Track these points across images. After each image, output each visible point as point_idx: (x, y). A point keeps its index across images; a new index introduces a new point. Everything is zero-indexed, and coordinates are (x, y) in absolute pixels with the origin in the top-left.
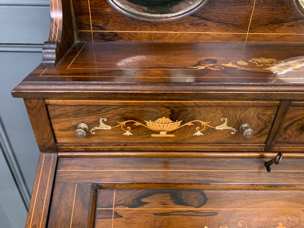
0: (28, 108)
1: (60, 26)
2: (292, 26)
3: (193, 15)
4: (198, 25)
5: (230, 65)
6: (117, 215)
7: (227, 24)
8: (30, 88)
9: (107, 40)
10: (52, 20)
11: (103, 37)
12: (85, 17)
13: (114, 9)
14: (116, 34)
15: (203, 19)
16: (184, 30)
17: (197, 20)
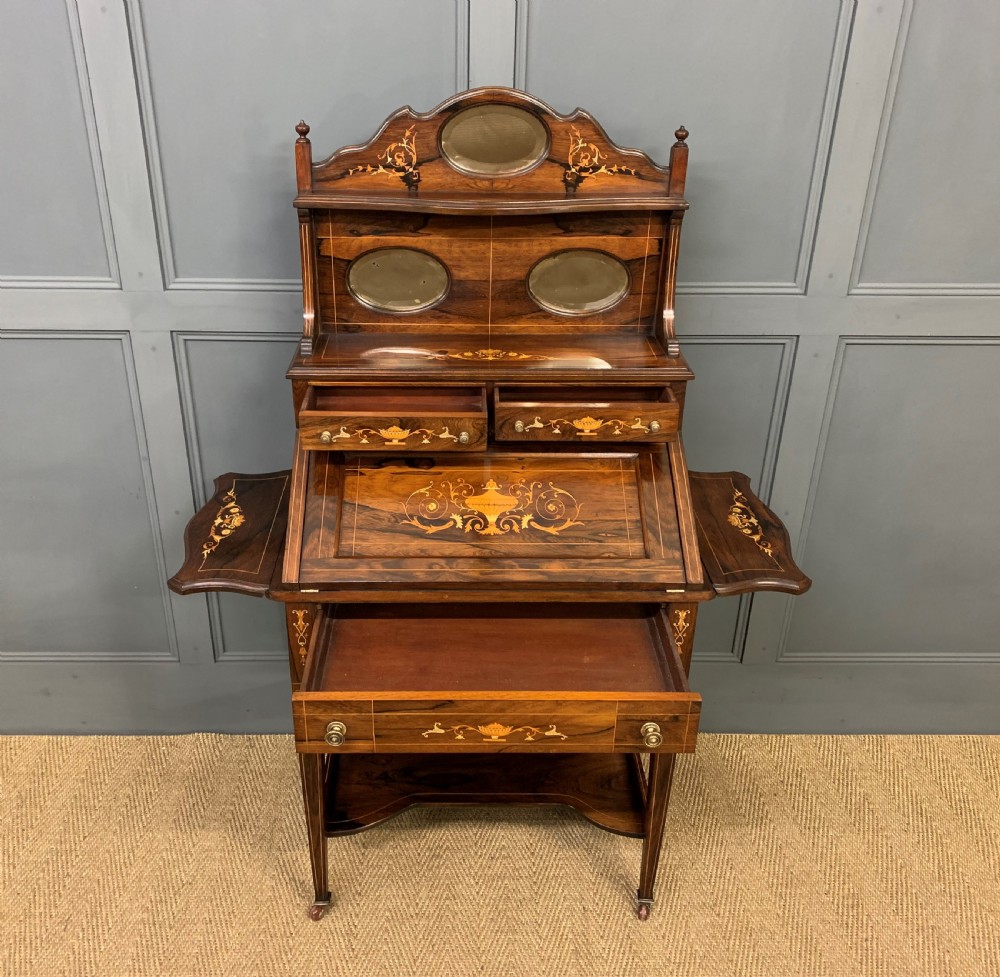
0: (294, 388)
1: (312, 324)
2: (532, 318)
3: (434, 309)
4: (439, 317)
5: (457, 356)
6: (361, 474)
7: (467, 317)
8: (298, 372)
9: (350, 332)
10: (304, 319)
11: (347, 329)
12: (330, 311)
13: (359, 304)
14: (359, 326)
15: (443, 312)
16: (427, 322)
17: (438, 313)
